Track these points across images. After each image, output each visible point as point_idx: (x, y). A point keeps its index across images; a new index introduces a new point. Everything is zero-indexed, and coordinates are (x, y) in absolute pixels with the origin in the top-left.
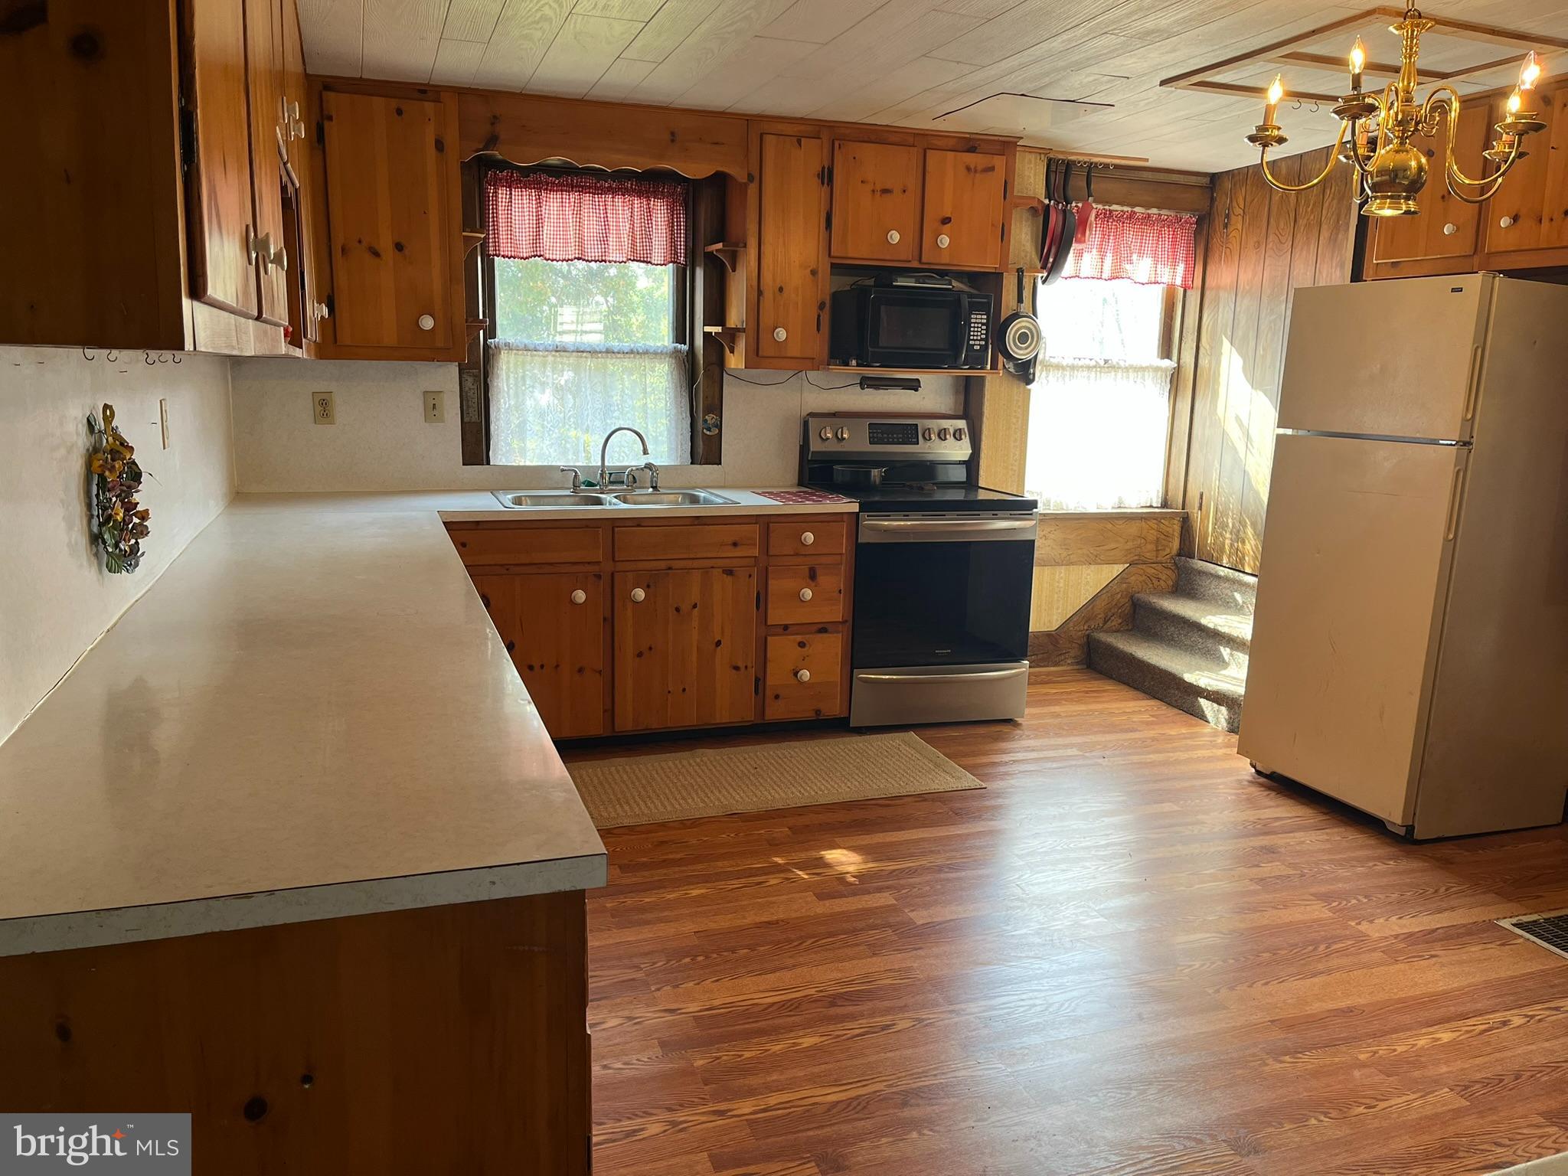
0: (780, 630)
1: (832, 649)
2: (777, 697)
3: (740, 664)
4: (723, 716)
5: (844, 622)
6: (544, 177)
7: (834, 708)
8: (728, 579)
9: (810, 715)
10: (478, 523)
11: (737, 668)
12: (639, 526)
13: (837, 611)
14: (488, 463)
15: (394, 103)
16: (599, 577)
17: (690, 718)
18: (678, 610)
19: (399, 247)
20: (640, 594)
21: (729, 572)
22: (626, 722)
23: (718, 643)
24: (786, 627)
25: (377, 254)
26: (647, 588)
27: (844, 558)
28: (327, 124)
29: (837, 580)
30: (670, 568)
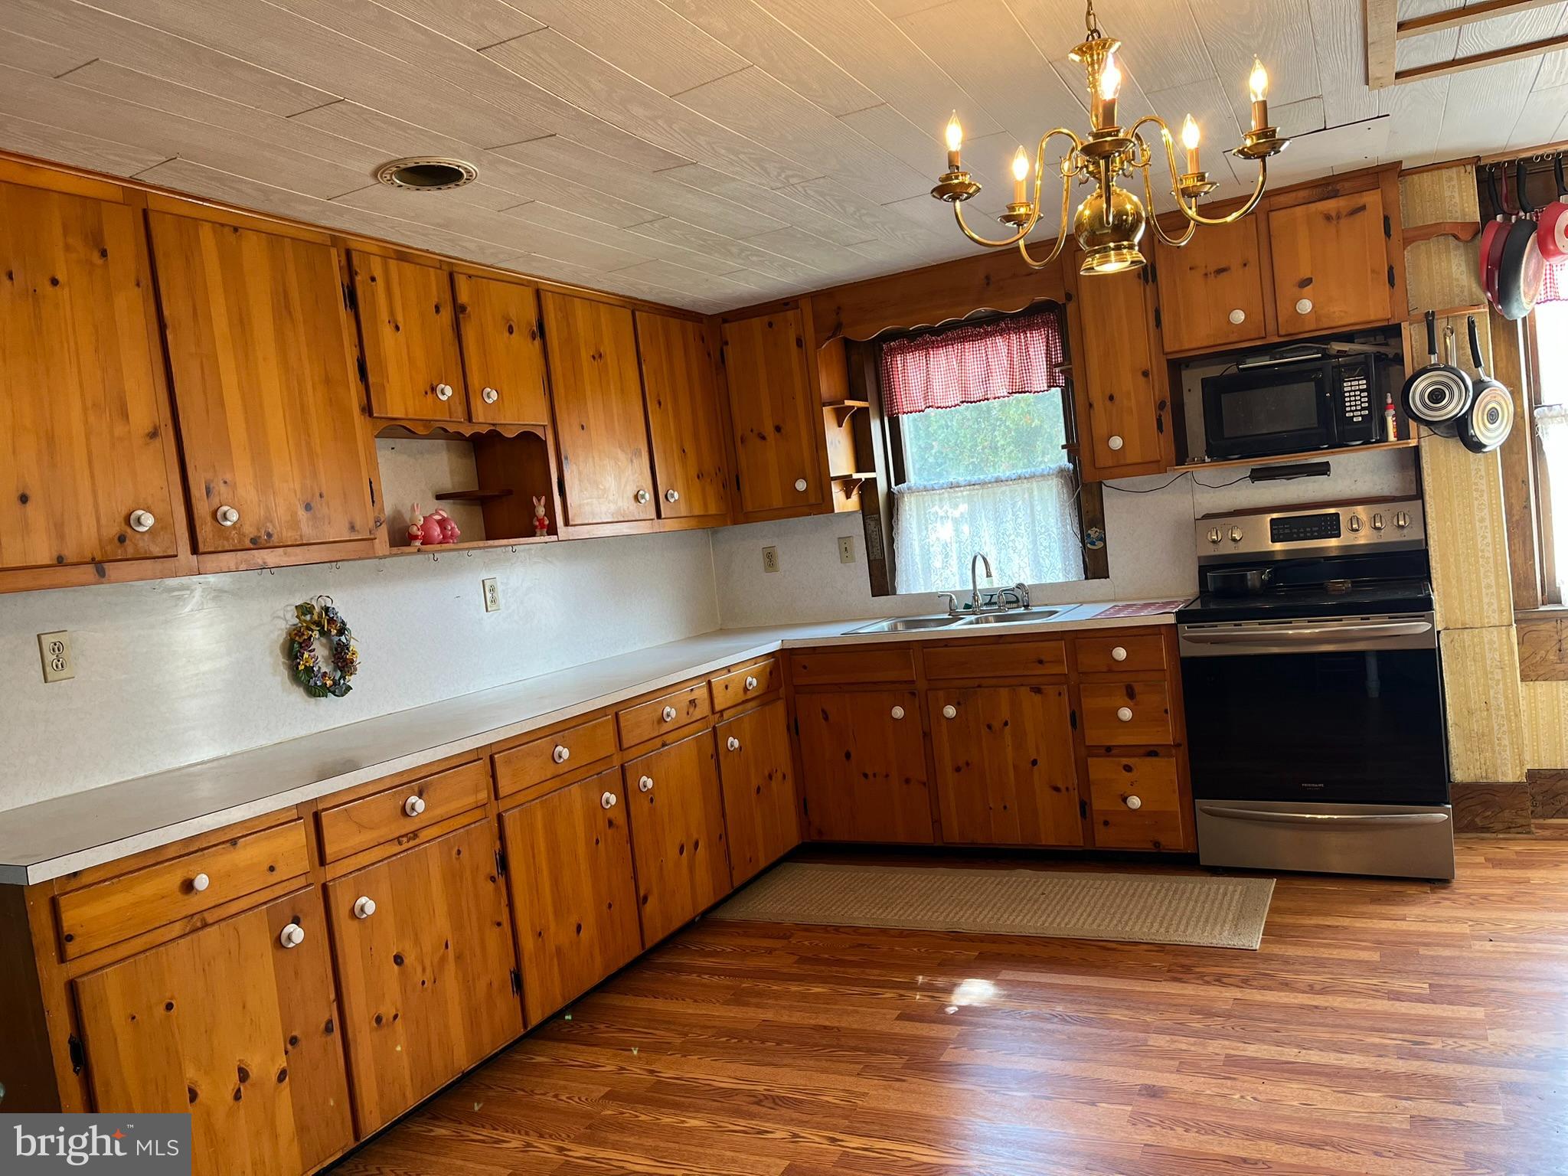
0: (1103, 751)
1: (1167, 773)
2: (1106, 823)
3: (1060, 785)
4: (1049, 837)
5: (1177, 746)
6: (927, 337)
7: (1175, 841)
8: (1037, 698)
9: (1148, 847)
10: (814, 648)
11: (1057, 789)
12: (946, 646)
13: (1168, 732)
14: (893, 591)
15: (766, 319)
16: (913, 694)
17: (1014, 836)
18: (989, 727)
19: (778, 429)
20: (950, 711)
21: (1037, 690)
22: (954, 833)
23: (1034, 763)
24: (1109, 749)
25: (763, 438)
26: (958, 705)
27: (1168, 674)
28: (725, 348)
29: (1165, 696)
30: (979, 686)
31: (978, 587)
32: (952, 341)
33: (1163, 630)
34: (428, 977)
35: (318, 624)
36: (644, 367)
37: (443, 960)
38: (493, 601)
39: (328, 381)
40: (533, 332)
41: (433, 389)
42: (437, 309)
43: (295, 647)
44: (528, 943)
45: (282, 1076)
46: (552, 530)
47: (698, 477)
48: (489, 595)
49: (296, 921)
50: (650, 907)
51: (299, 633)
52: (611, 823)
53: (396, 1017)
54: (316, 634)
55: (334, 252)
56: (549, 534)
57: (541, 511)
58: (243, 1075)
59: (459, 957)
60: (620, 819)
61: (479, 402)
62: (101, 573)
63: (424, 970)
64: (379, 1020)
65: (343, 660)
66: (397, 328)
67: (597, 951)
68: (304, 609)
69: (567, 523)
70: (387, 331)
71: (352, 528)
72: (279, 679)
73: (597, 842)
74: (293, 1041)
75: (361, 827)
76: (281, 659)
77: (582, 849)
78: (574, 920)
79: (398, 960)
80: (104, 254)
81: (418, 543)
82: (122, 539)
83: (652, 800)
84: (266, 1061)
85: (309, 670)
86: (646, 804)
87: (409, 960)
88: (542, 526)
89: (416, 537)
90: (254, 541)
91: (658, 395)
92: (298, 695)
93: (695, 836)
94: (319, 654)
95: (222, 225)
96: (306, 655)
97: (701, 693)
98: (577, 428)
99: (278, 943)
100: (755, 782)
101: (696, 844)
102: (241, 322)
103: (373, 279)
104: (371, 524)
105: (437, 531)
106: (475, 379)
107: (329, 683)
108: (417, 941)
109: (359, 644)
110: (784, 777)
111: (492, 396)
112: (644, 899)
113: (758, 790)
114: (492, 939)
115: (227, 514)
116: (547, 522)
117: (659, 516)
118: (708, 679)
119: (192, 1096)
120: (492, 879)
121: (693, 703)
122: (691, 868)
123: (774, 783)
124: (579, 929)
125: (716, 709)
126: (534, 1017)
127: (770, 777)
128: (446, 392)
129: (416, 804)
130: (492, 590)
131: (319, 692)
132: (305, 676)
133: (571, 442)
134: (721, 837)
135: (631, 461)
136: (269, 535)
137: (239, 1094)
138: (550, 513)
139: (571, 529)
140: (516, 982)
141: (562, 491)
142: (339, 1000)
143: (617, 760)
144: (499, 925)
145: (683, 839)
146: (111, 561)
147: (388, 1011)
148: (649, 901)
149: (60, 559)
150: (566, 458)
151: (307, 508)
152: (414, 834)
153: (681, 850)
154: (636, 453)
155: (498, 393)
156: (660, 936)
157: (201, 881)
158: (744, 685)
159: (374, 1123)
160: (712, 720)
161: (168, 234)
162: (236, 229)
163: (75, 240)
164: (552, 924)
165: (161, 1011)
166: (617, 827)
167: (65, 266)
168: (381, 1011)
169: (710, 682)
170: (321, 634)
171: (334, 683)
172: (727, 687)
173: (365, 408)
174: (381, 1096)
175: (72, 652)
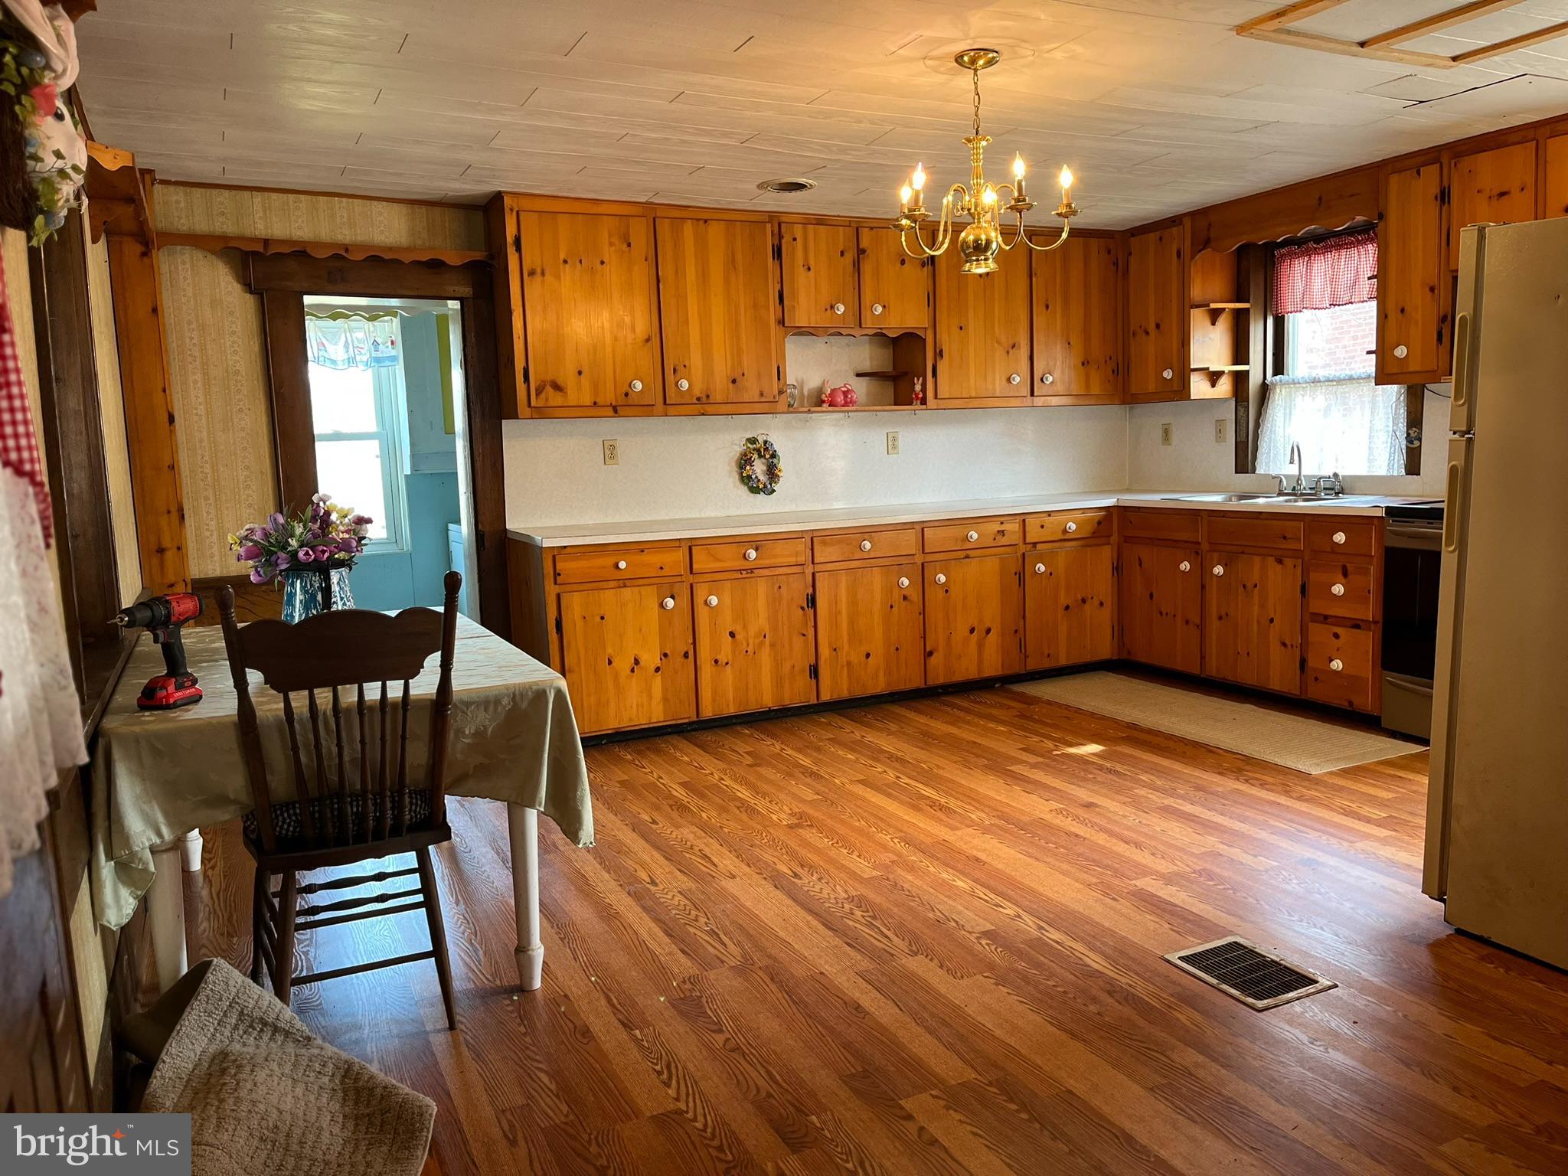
0: (1322, 618)
1: (1367, 643)
2: (1316, 679)
3: (1287, 642)
4: (1276, 684)
5: (1375, 622)
6: (1311, 244)
7: (1366, 702)
8: (1279, 567)
9: (1345, 705)
10: (1139, 508)
11: (1284, 645)
12: (1223, 517)
13: (1370, 610)
14: (1254, 471)
15: (1158, 233)
16: (1197, 553)
17: (1248, 677)
18: (1244, 586)
19: (1158, 326)
20: (1219, 570)
21: (1280, 561)
22: (1214, 668)
23: (1272, 620)
24: (1326, 617)
25: (1147, 333)
26: (1225, 566)
27: (1375, 561)
28: (1129, 257)
29: (1372, 578)
30: (1243, 553)
31: (1303, 473)
32: (1326, 250)
33: (1376, 522)
34: (750, 649)
35: (758, 451)
36: (1034, 279)
37: (761, 644)
38: (895, 447)
39: (755, 306)
40: (924, 262)
41: (832, 307)
42: (842, 254)
43: (744, 462)
44: (825, 651)
45: (657, 670)
46: (924, 401)
47: (1083, 364)
48: (890, 443)
49: (673, 597)
50: (933, 660)
51: (746, 455)
52: (905, 598)
53: (727, 663)
54: (756, 456)
55: (769, 226)
56: (921, 404)
57: (918, 388)
58: (637, 662)
59: (772, 645)
60: (916, 596)
61: (868, 313)
62: (616, 411)
63: (748, 645)
64: (716, 661)
65: (772, 473)
66: (809, 269)
67: (881, 674)
68: (753, 441)
69: (936, 398)
70: (801, 271)
71: (762, 395)
72: (732, 480)
73: (892, 607)
74: (665, 655)
75: (715, 559)
76: (735, 469)
77: (877, 608)
78: (864, 649)
79: (732, 635)
80: (629, 245)
81: (825, 405)
82: (626, 395)
83: (947, 591)
84: (651, 658)
85: (749, 477)
86: (941, 593)
87: (739, 637)
88: (917, 398)
89: (823, 402)
90: (698, 399)
91: (1047, 300)
93: (988, 624)
94: (759, 468)
95: (698, 220)
96: (748, 468)
97: (1013, 527)
98: (955, 330)
99: (662, 605)
100: (1063, 600)
101: (988, 631)
102: (704, 276)
103: (795, 239)
104: (776, 392)
105: (840, 399)
106: (867, 298)
107: (761, 486)
108: (745, 627)
109: (783, 465)
110: (1101, 604)
111: (879, 309)
112: (931, 654)
113: (1067, 608)
114: (798, 642)
115: (685, 385)
116: (921, 396)
117: (1032, 394)
118: (1023, 517)
119: (610, 662)
120: (803, 609)
121: (1002, 533)
122: (981, 646)
123: (1087, 607)
124: (868, 655)
125: (1028, 541)
126: (826, 697)
127: (1084, 601)
128: (841, 309)
129: (753, 554)
130: (895, 439)
131: (755, 490)
132: (747, 480)
133: (948, 339)
134: (1016, 631)
135: (1008, 352)
136: (708, 397)
137: (633, 670)
138: (924, 390)
139: (940, 401)
140: (814, 672)
141: (934, 374)
142: (694, 643)
143: (919, 559)
144: (804, 635)
145: (976, 624)
146: (623, 406)
147: (722, 659)
148: (935, 655)
149: (595, 403)
150: (941, 351)
151: (734, 381)
152: (751, 571)
153: (972, 631)
154: (1014, 346)
155: (884, 307)
156: (942, 680)
157: (622, 565)
158: (1062, 527)
159: (708, 712)
160: (1022, 548)
161: (665, 229)
162: (706, 221)
163: (615, 240)
164: (846, 647)
165: (598, 619)
166: (911, 602)
167: (607, 253)
168: (718, 657)
169: (1024, 520)
170: (760, 456)
171: (765, 486)
172: (1042, 527)
173: (781, 322)
174: (714, 701)
175: (619, 451)
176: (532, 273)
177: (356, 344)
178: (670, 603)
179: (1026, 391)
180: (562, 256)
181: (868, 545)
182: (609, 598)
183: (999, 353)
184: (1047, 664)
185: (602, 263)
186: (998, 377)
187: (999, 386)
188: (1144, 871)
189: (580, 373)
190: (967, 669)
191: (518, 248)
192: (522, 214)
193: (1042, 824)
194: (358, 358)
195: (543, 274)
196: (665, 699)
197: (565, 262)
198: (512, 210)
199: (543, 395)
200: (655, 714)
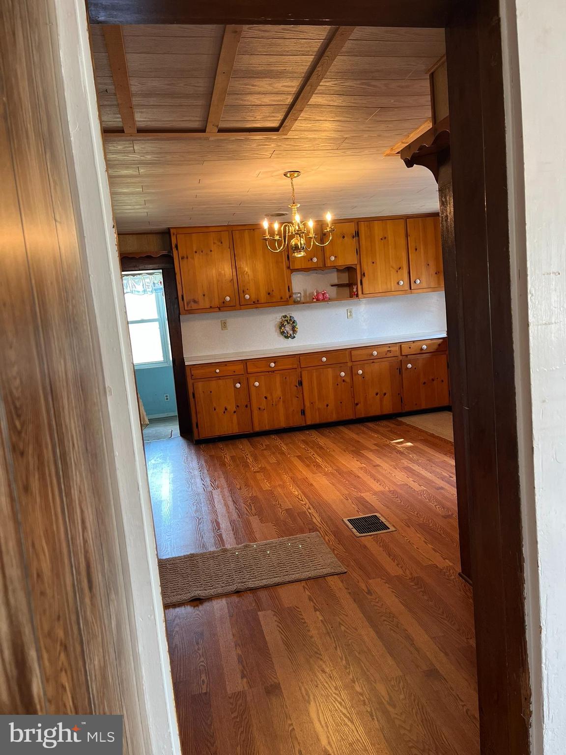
34: (274, 403)
35: (287, 321)
36: (409, 238)
37: (279, 401)
38: (351, 315)
39: (277, 262)
40: (354, 236)
41: (311, 259)
43: (282, 325)
44: (307, 404)
45: (235, 412)
47: (436, 273)
48: (349, 314)
49: (240, 383)
50: (358, 407)
51: (281, 323)
52: (344, 381)
53: (264, 409)
54: (286, 323)
56: (356, 297)
57: (355, 290)
58: (226, 409)
59: (284, 402)
60: (348, 380)
61: (328, 261)
62: (220, 309)
64: (260, 409)
65: (294, 329)
67: (334, 414)
68: (285, 317)
69: (363, 294)
71: (281, 298)
72: (277, 333)
73: (337, 385)
74: (238, 406)
75: (257, 367)
76: (278, 329)
77: (331, 386)
78: (326, 403)
79: (266, 398)
80: (222, 243)
81: (315, 300)
82: (224, 303)
83: (363, 377)
84: (232, 407)
85: (284, 332)
86: (361, 379)
87: (269, 398)
88: (355, 295)
89: (313, 299)
90: (254, 302)
91: (416, 247)
92: (282, 338)
93: (384, 392)
94: (288, 328)
95: (250, 229)
96: (283, 328)
97: (397, 348)
98: (370, 263)
99: (235, 386)
100: (422, 380)
101: (385, 394)
104: (288, 296)
105: (322, 297)
106: (327, 254)
107: (289, 335)
108: (271, 395)
109: (299, 327)
110: (442, 381)
111: (333, 258)
112: (357, 404)
113: (424, 383)
114: (295, 400)
115: (247, 296)
116: (356, 293)
117: (410, 289)
118: (400, 344)
119: (215, 410)
120: (296, 386)
121: (390, 351)
122: (381, 400)
123: (435, 382)
124: (327, 405)
125: (403, 354)
126: (309, 423)
127: (433, 380)
128: (315, 260)
129: (273, 365)
130: (350, 312)
131: (287, 337)
132: (282, 333)
133: (367, 267)
134: (399, 394)
135: (397, 271)
136: (258, 301)
137: (224, 412)
138: (357, 291)
139: (365, 295)
140: (303, 412)
141: (361, 284)
142: (250, 401)
143: (350, 364)
144: (298, 397)
145: (378, 392)
146: (223, 307)
147: (262, 407)
148: (359, 404)
149: (211, 307)
150: (364, 274)
151: (269, 294)
152: (273, 371)
153: (377, 394)
154: (400, 268)
155: (336, 257)
156: (363, 416)
157: (218, 371)
158: (420, 348)
159: (257, 429)
160: (400, 358)
161: (237, 235)
162: (254, 230)
163: (216, 241)
164: (317, 402)
165: (209, 392)
166: (347, 382)
167: (213, 247)
168: (261, 407)
169: (401, 346)
170: (288, 323)
171: (291, 335)
172: (410, 348)
173: (289, 268)
174: (259, 424)
175: (228, 324)
176: (183, 258)
177: (147, 284)
178: (238, 385)
179: (407, 287)
180: (194, 251)
181: (324, 359)
182: (213, 384)
183: (393, 272)
184: (415, 408)
185: (211, 251)
186: (392, 283)
187: (393, 286)
188: (370, 489)
189: (204, 295)
190: (375, 411)
191: (177, 249)
192: (178, 236)
193: (351, 473)
194: (148, 290)
195: (187, 258)
196: (239, 424)
197: (196, 252)
198: (174, 234)
199: (190, 305)
200: (235, 430)
